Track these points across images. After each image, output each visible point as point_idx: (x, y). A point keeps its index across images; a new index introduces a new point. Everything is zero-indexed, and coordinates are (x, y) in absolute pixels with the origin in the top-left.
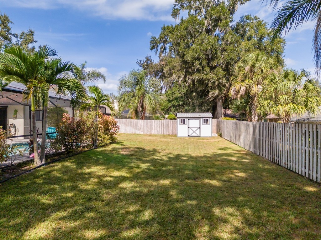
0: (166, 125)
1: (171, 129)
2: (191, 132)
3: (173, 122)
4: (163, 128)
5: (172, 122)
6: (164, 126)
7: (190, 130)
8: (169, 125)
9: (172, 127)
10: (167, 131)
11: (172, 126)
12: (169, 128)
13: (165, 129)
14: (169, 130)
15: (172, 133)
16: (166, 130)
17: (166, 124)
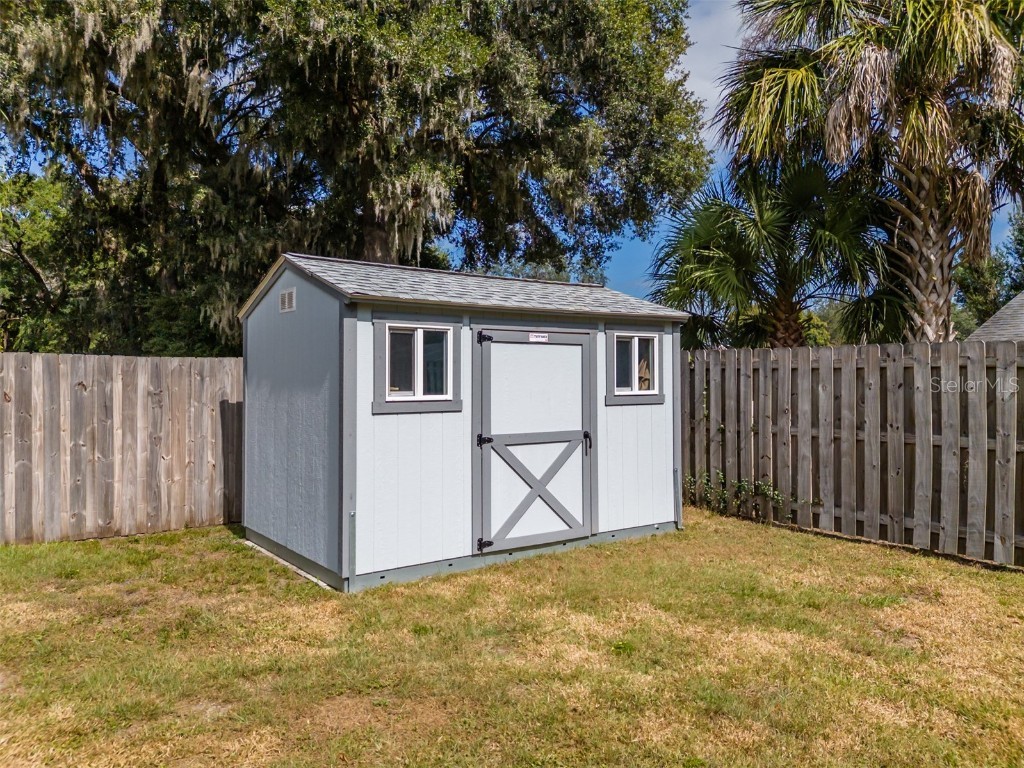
0: (65, 422)
1: (141, 456)
2: (507, 491)
3: (156, 376)
4: (24, 452)
5: (143, 381)
6: (37, 435)
7: (497, 465)
8: (107, 410)
9: (154, 440)
10: (77, 491)
11: (155, 424)
12: (107, 451)
13: (55, 465)
14: (108, 470)
15: (142, 510)
16: (66, 481)
17: (66, 404)
